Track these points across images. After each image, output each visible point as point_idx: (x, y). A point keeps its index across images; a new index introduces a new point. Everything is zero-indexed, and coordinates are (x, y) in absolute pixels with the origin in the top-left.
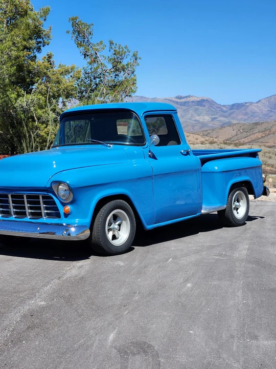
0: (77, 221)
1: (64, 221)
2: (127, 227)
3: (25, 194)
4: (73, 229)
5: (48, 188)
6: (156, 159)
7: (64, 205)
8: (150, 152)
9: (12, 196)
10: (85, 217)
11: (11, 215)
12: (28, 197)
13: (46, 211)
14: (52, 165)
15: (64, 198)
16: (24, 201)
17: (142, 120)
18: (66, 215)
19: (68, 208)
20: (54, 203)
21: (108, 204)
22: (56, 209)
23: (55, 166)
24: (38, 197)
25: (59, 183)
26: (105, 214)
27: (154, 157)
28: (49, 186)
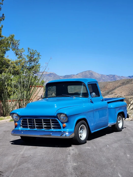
0: (68, 130)
1: (62, 130)
2: (85, 132)
3: (42, 119)
4: (67, 134)
5: (56, 116)
6: (93, 103)
7: (62, 123)
8: (91, 100)
9: (36, 120)
10: (72, 128)
11: (35, 128)
12: (44, 120)
13: (53, 126)
14: (55, 106)
15: (63, 120)
16: (42, 122)
17: (87, 86)
18: (64, 128)
19: (65, 124)
20: (58, 122)
21: (79, 122)
22: (59, 125)
23: (56, 107)
24: (49, 120)
25: (61, 114)
26: (79, 127)
27: (92, 102)
28: (56, 115)
